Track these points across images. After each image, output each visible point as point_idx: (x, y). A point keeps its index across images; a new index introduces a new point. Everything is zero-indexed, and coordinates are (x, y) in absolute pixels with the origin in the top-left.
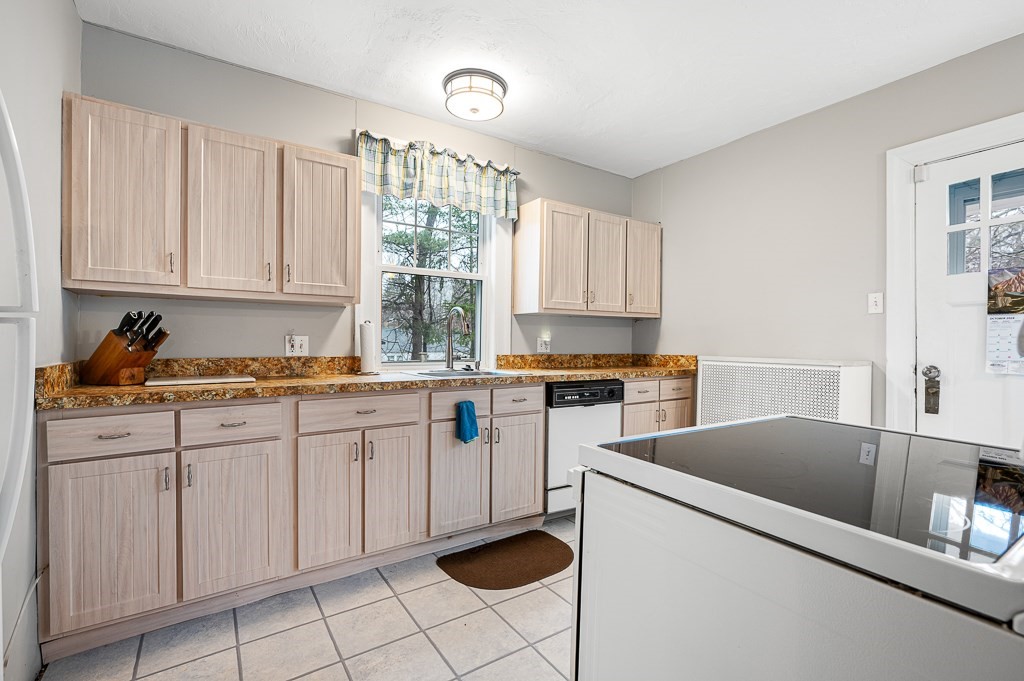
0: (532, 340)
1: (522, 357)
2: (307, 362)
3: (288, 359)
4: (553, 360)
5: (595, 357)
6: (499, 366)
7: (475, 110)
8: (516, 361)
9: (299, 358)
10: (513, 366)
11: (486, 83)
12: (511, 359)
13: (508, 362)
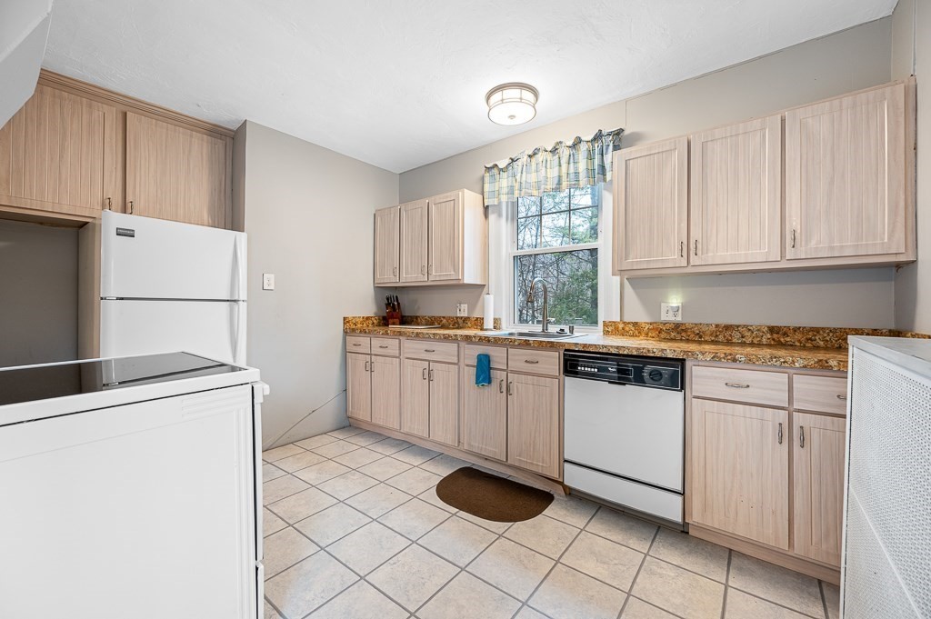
0: (653, 305)
1: (635, 324)
2: (465, 320)
3: (457, 318)
4: (685, 331)
5: (772, 330)
6: (606, 333)
7: (512, 117)
8: (627, 329)
9: (462, 318)
10: (623, 333)
11: (513, 93)
12: (621, 326)
13: (617, 329)
